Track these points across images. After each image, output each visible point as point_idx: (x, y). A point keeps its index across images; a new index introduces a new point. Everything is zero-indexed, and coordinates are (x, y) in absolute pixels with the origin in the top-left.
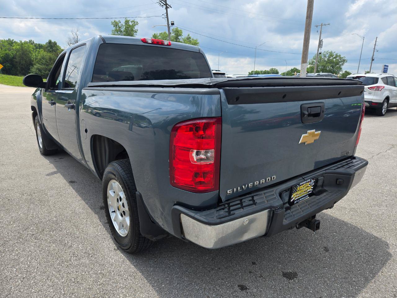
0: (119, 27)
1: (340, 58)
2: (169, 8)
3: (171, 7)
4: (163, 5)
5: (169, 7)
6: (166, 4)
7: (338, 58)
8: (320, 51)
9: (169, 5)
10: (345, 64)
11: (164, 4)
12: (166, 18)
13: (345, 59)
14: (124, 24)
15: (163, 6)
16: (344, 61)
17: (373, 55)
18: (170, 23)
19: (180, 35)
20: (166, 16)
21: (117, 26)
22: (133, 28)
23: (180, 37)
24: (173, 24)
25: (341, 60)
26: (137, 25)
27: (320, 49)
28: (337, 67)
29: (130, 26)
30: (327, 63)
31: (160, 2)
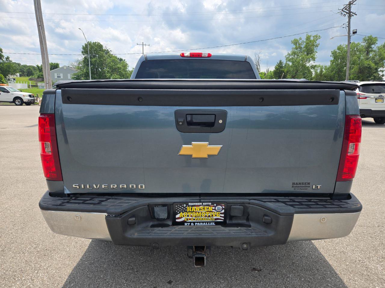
0: (299, 44)
2: (353, 16)
3: (356, 15)
4: (345, 13)
5: (353, 14)
6: (350, 12)
9: (353, 13)
11: (347, 13)
12: (347, 28)
14: (305, 40)
15: (345, 15)
18: (351, 32)
19: (374, 43)
20: (348, 25)
21: (296, 43)
22: (315, 43)
23: (373, 46)
24: (355, 33)
26: (319, 38)
29: (311, 41)
31: (342, 12)
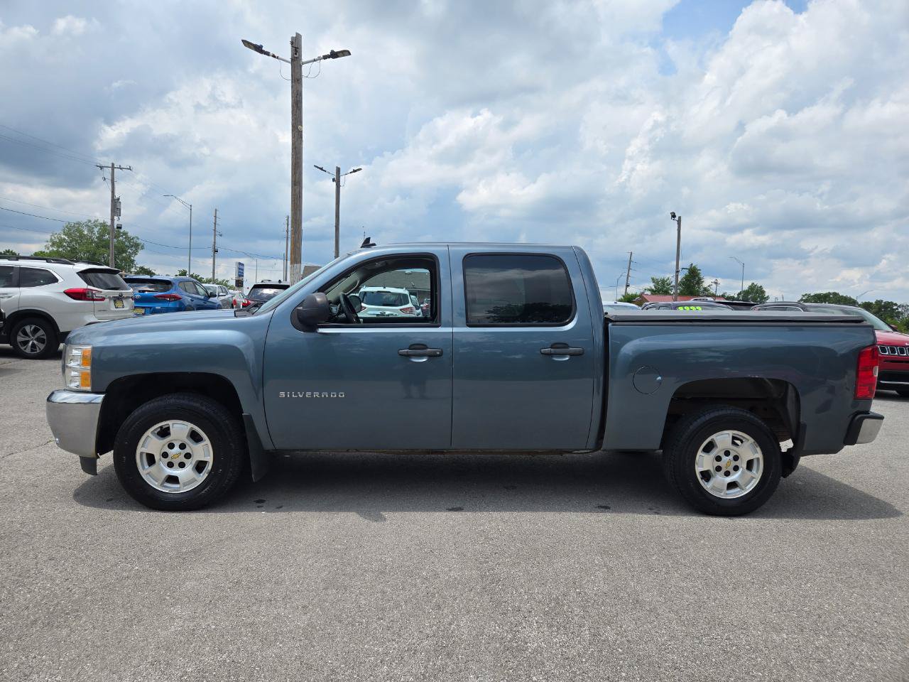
1: (127, 238)
7: (121, 238)
8: (116, 223)
10: (140, 253)
13: (139, 241)
16: (137, 246)
17: (215, 243)
25: (129, 242)
27: (116, 218)
28: (124, 259)
30: (98, 247)
